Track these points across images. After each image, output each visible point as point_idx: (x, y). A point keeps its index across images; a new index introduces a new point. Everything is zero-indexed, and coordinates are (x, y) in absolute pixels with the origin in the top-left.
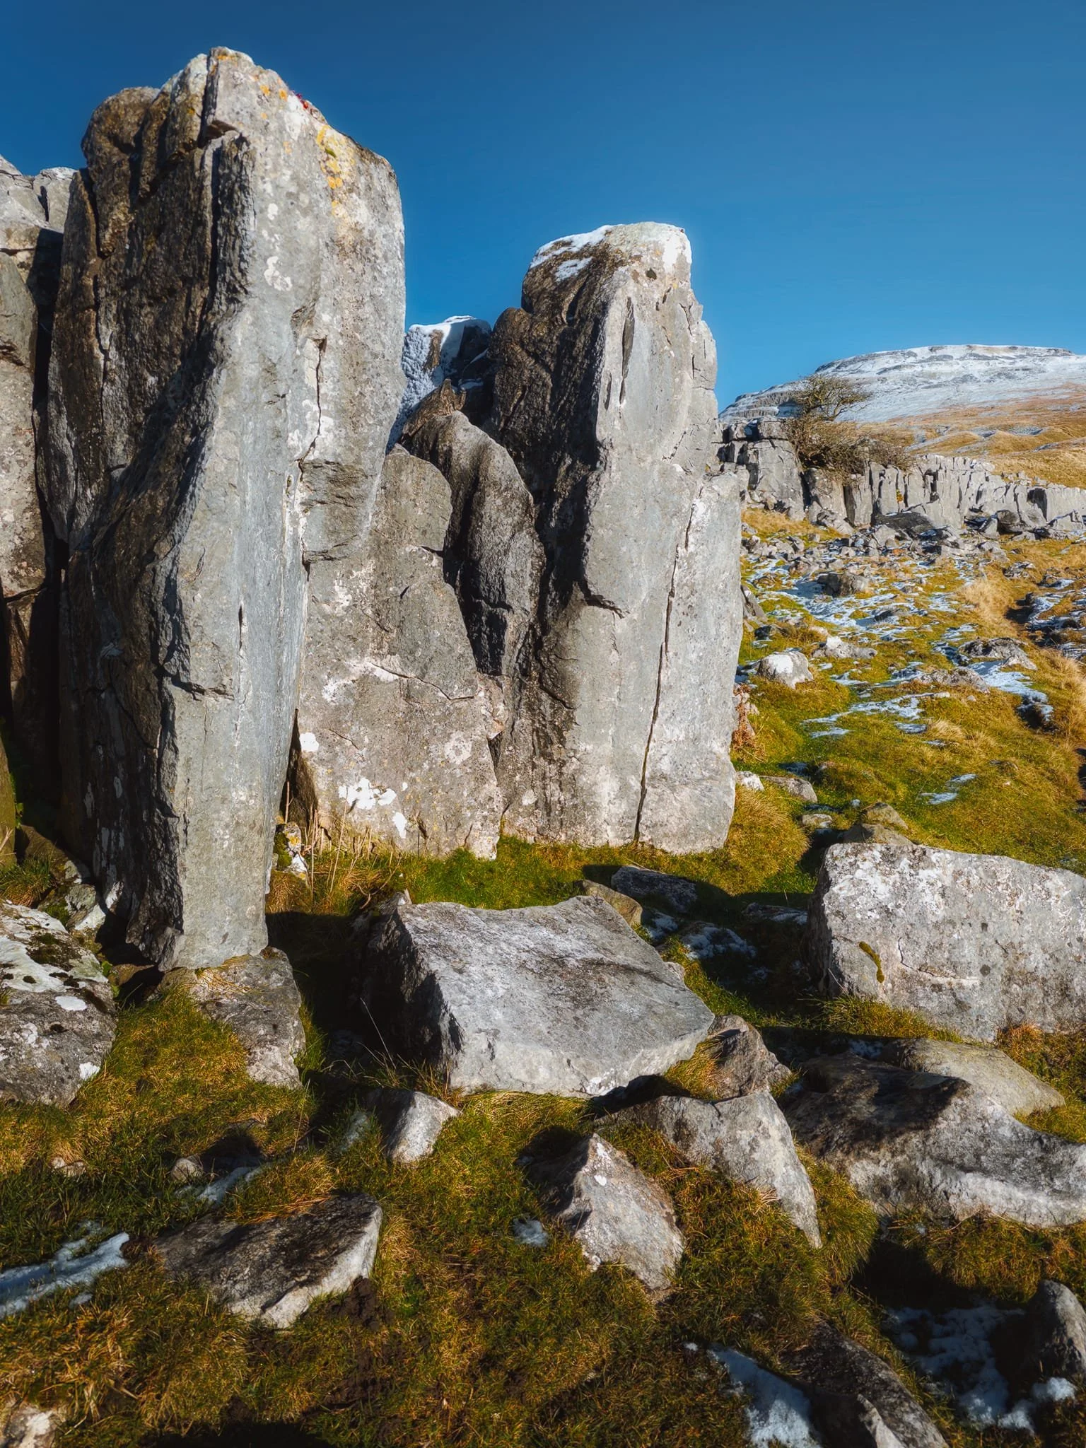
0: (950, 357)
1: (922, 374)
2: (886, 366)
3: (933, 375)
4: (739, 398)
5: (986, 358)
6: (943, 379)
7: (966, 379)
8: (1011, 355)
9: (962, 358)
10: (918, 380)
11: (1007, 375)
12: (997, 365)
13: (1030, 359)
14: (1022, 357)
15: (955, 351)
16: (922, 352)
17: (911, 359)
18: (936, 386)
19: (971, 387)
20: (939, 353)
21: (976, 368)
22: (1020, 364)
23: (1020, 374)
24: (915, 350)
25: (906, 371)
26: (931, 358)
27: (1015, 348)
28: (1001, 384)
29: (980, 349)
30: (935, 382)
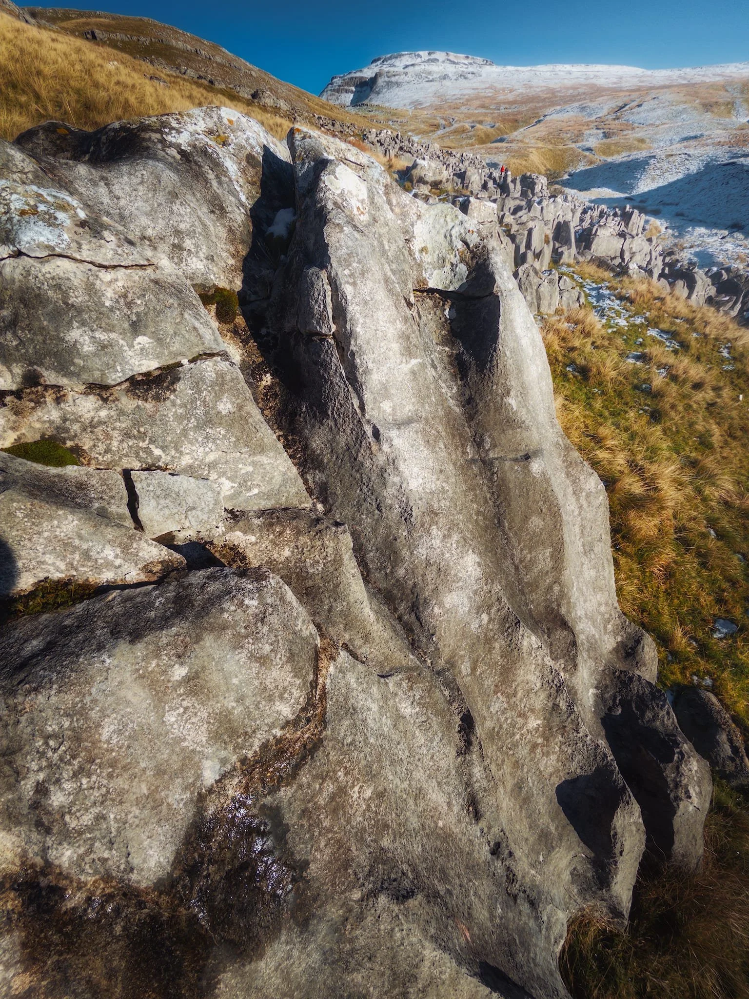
0: (438, 60)
1: (424, 72)
2: (408, 63)
3: (430, 73)
4: (333, 78)
5: (454, 63)
6: (435, 76)
7: (445, 77)
8: (466, 62)
9: (443, 62)
10: (424, 75)
11: (463, 76)
12: (461, 69)
13: (475, 66)
14: (471, 64)
15: (440, 55)
16: (424, 54)
17: (419, 60)
18: (431, 81)
19: (447, 83)
20: (433, 56)
21: (450, 69)
22: (471, 69)
23: (470, 76)
24: (421, 53)
25: (417, 68)
26: (429, 60)
27: (467, 57)
28: (462, 81)
29: (452, 56)
30: (431, 78)
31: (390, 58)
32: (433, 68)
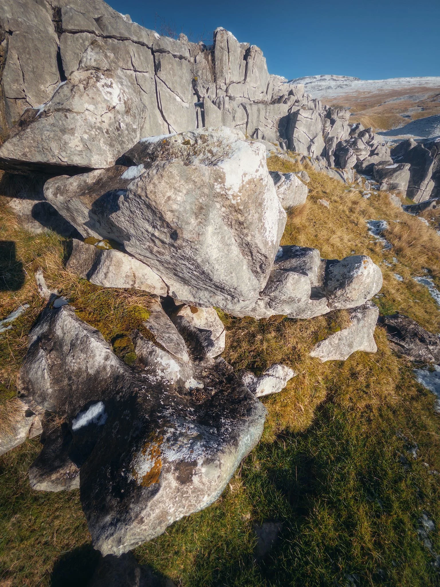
31: (298, 80)
32: (323, 83)
